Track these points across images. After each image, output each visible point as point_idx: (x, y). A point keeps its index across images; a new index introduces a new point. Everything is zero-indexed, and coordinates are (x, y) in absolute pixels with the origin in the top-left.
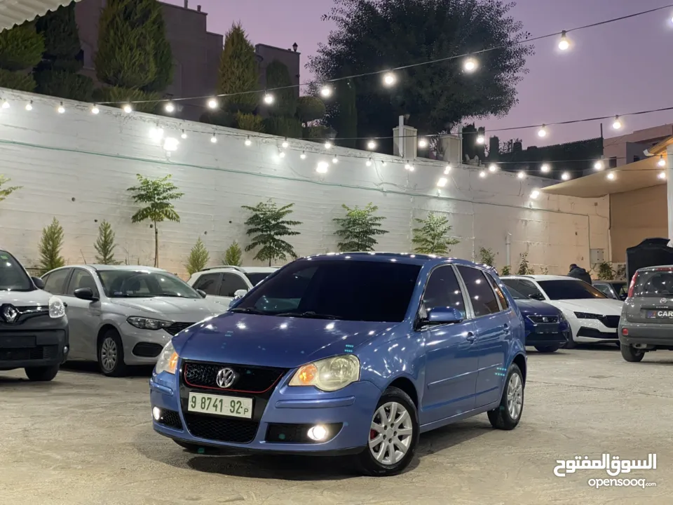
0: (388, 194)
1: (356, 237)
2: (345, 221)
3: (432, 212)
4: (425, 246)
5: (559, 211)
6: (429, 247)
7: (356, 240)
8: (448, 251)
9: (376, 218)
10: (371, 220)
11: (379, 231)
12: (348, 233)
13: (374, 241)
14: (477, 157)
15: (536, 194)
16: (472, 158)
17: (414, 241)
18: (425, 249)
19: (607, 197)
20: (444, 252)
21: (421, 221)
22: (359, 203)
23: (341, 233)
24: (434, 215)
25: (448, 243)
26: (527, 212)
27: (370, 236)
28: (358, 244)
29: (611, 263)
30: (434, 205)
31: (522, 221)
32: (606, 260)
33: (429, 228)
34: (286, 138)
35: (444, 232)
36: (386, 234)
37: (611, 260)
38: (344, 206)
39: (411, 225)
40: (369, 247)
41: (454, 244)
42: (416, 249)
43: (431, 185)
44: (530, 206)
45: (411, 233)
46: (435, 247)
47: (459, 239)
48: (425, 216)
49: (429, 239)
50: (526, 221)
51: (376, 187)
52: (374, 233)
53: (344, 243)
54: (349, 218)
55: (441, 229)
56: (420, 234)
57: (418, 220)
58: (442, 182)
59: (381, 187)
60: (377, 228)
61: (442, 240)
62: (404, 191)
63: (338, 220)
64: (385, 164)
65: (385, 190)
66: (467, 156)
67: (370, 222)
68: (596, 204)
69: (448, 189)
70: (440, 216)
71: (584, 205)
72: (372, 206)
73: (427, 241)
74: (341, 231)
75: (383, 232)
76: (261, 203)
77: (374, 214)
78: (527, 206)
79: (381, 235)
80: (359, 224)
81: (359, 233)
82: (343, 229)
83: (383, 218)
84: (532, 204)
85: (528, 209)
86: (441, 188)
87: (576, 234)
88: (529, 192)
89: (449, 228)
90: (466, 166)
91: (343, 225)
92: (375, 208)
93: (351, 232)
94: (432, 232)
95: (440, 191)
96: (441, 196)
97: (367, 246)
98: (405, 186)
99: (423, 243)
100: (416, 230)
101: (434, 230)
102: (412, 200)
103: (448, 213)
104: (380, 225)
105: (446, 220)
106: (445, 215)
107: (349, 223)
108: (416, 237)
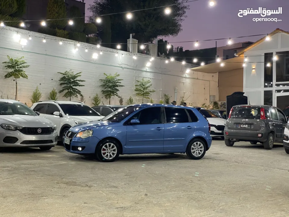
0: (124, 69)
1: (110, 88)
2: (105, 80)
3: (144, 77)
4: (140, 93)
5: (197, 79)
6: (142, 93)
7: (110, 89)
8: (150, 95)
9: (119, 80)
10: (117, 80)
11: (120, 85)
12: (106, 86)
13: (118, 90)
14: (163, 54)
15: (188, 71)
16: (161, 54)
17: (135, 90)
18: (140, 94)
19: (217, 73)
20: (148, 96)
21: (139, 81)
22: (112, 73)
23: (103, 86)
24: (145, 79)
25: (150, 92)
26: (184, 79)
27: (116, 88)
28: (110, 91)
29: (218, 102)
30: (144, 74)
31: (182, 82)
32: (216, 100)
33: (142, 85)
34: (79, 42)
35: (149, 87)
36: (123, 87)
37: (218, 100)
38: (104, 74)
39: (134, 83)
40: (115, 93)
41: (153, 92)
42: (136, 94)
43: (143, 66)
44: (186, 76)
45: (134, 86)
46: (144, 93)
47: (155, 90)
48: (140, 79)
49: (142, 89)
50: (184, 83)
51: (119, 66)
52: (118, 86)
53: (104, 90)
54: (107, 79)
55: (147, 85)
56: (138, 87)
57: (137, 81)
58: (148, 64)
59: (121, 66)
60: (119, 84)
61: (148, 90)
62: (132, 68)
63: (102, 80)
64: (123, 56)
65: (123, 67)
66: (159, 53)
67: (116, 81)
68: (213, 76)
69: (151, 68)
70: (147, 79)
71: (208, 76)
72: (117, 74)
73: (141, 91)
74: (103, 85)
75: (122, 86)
76: (66, 71)
77: (118, 78)
78: (184, 76)
79: (121, 87)
80: (111, 82)
81: (111, 86)
82: (104, 84)
83: (122, 80)
84: (187, 75)
85: (185, 77)
86: (148, 67)
87: (204, 89)
88: (185, 70)
89: (151, 85)
90: (159, 58)
91: (104, 82)
92: (118, 75)
93: (108, 86)
94: (144, 87)
95: (147, 68)
96: (148, 71)
97: (114, 92)
98: (132, 66)
99: (139, 91)
100: (136, 85)
101: (144, 86)
102: (135, 72)
103: (151, 78)
104: (120, 83)
105: (150, 81)
106: (149, 79)
107: (107, 82)
108: (136, 88)
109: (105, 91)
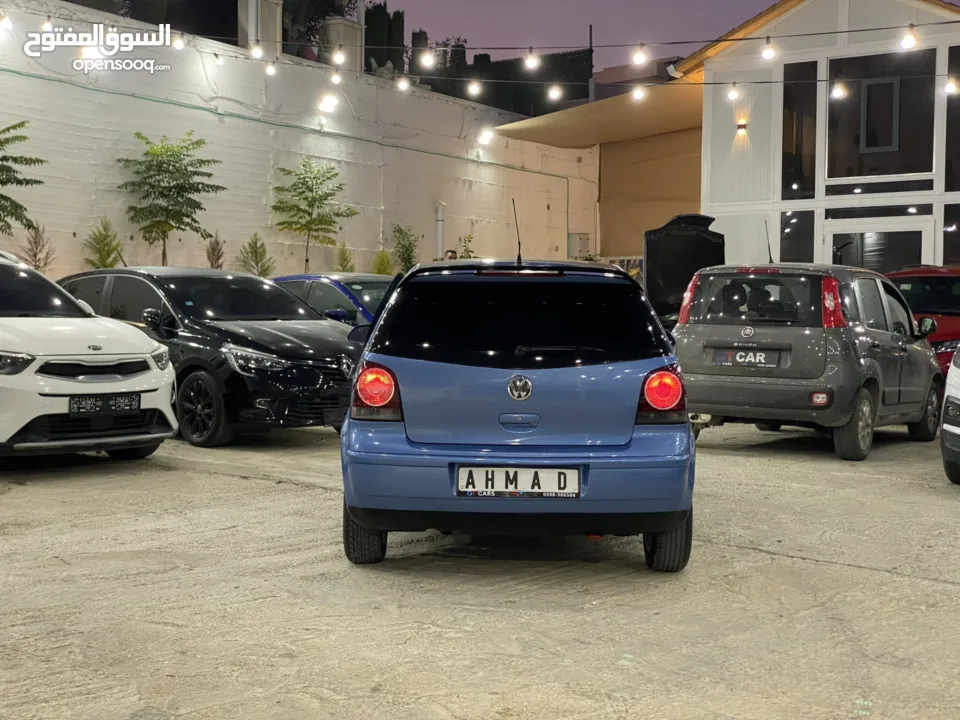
0: (227, 120)
1: (163, 195)
2: (140, 163)
3: (310, 157)
4: (295, 219)
5: (523, 169)
6: (303, 221)
7: (162, 202)
8: (337, 230)
9: (202, 162)
10: (192, 165)
11: (208, 186)
12: (146, 187)
13: (197, 205)
14: (389, 64)
15: (487, 136)
16: (381, 64)
17: (276, 208)
18: (297, 223)
19: (596, 150)
20: (329, 231)
21: (289, 173)
22: (169, 133)
23: (133, 187)
24: (314, 163)
25: (338, 215)
26: (472, 167)
27: (190, 196)
28: (166, 209)
30: (313, 144)
31: (464, 181)
32: (592, 253)
33: (304, 186)
35: (331, 195)
36: (220, 192)
37: (598, 252)
38: (138, 135)
39: (271, 180)
40: (188, 216)
41: (348, 216)
42: (280, 224)
43: (308, 109)
44: (478, 157)
45: (271, 193)
46: (312, 222)
47: (357, 208)
48: (296, 165)
49: (304, 206)
50: (471, 182)
51: (203, 104)
52: (198, 191)
53: (139, 206)
54: (149, 158)
55: (325, 189)
56: (287, 197)
57: (284, 170)
58: (329, 103)
59: (213, 104)
60: (206, 180)
61: (326, 210)
62: (258, 116)
63: (127, 161)
64: (221, 61)
65: (219, 111)
66: (373, 60)
67: (190, 169)
68: (580, 160)
69: (339, 117)
70: (325, 165)
71: (562, 159)
72: (195, 138)
73: (300, 210)
74: (133, 184)
75: (217, 188)
77: (199, 154)
78: (472, 156)
79: (212, 194)
80: (168, 171)
81: (170, 189)
82: (137, 179)
83: (215, 162)
84: (481, 153)
85: (474, 161)
86: (327, 115)
87: (548, 208)
88: (477, 133)
89: (340, 188)
90: (371, 79)
91: (137, 173)
92: (199, 143)
93: (153, 187)
94: (310, 194)
95: (324, 121)
96: (326, 129)
97: (184, 215)
98: (260, 106)
99: (292, 213)
100: (279, 189)
101: (311, 191)
102: (272, 132)
103: (339, 162)
104: (209, 175)
105: (335, 172)
106: (333, 164)
107: (149, 168)
108: (281, 202)
109: (142, 209)
